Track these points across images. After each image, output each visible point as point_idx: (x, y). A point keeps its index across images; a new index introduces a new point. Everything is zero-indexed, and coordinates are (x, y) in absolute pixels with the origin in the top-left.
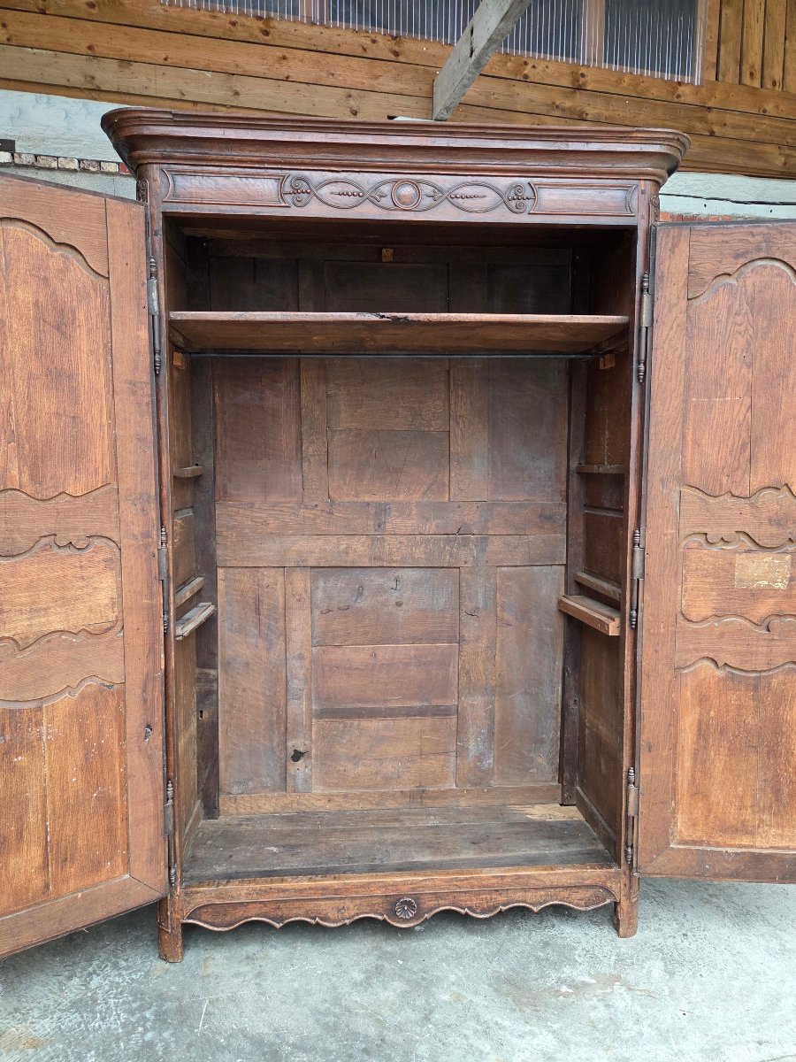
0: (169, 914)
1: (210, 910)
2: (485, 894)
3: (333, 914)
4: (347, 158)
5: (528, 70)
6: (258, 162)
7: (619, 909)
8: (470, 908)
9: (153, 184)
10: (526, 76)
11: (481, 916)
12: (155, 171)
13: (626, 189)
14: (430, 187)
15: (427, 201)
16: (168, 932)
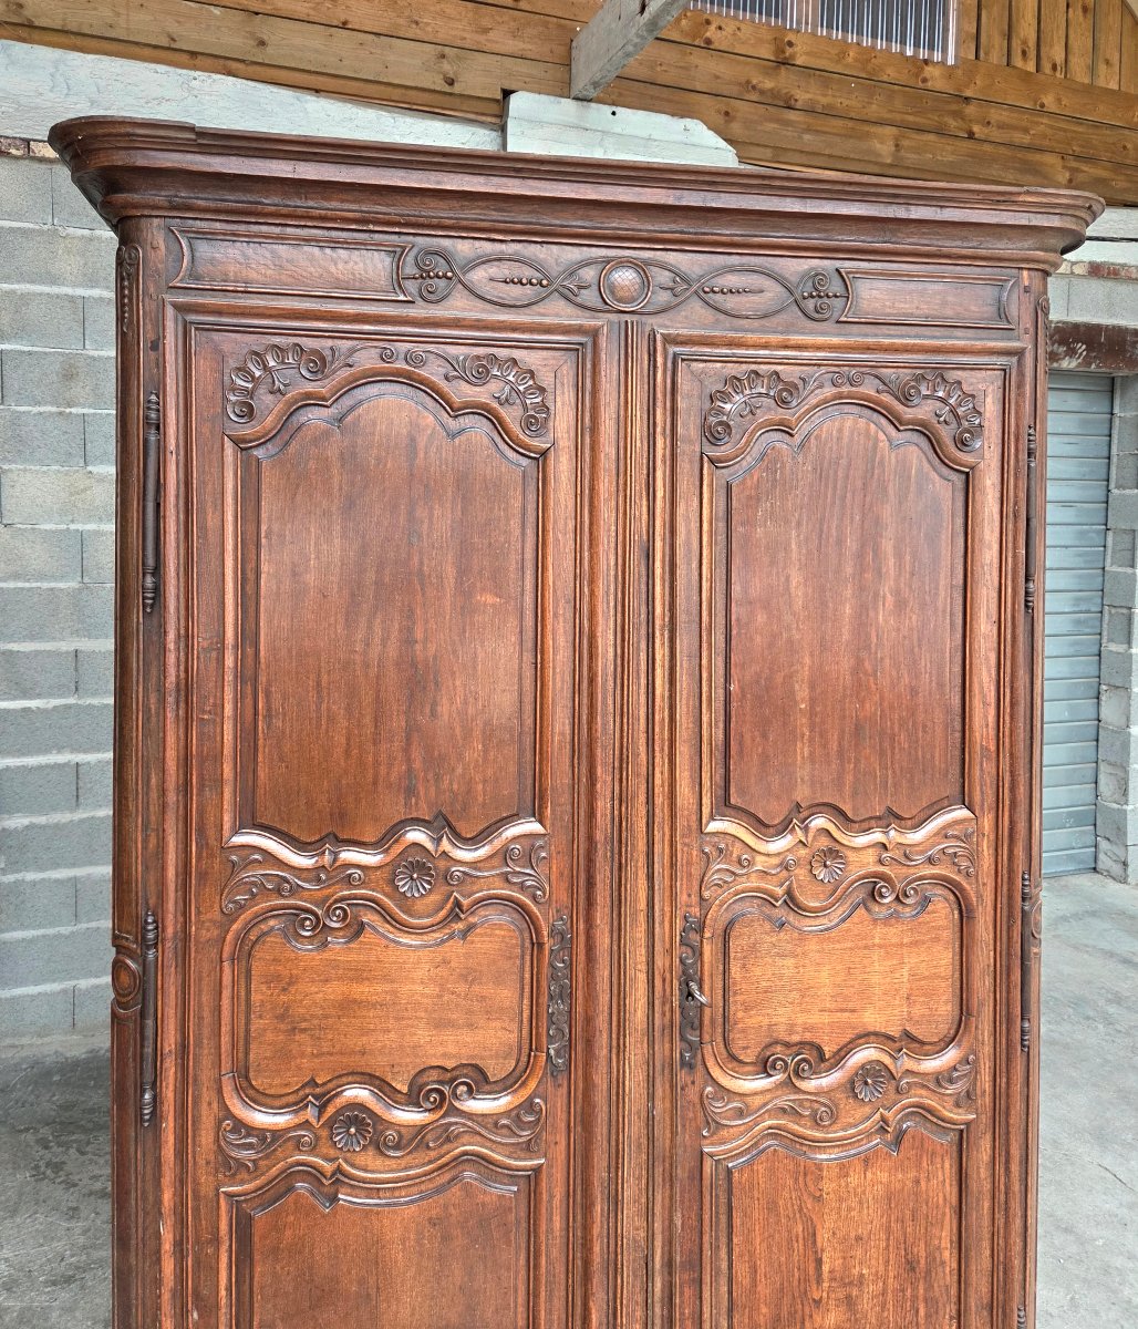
4: (522, 217)
5: (711, 32)
6: (356, 221)
9: (153, 255)
10: (708, 41)
12: (155, 233)
13: (1000, 284)
14: (667, 273)
15: (664, 297)
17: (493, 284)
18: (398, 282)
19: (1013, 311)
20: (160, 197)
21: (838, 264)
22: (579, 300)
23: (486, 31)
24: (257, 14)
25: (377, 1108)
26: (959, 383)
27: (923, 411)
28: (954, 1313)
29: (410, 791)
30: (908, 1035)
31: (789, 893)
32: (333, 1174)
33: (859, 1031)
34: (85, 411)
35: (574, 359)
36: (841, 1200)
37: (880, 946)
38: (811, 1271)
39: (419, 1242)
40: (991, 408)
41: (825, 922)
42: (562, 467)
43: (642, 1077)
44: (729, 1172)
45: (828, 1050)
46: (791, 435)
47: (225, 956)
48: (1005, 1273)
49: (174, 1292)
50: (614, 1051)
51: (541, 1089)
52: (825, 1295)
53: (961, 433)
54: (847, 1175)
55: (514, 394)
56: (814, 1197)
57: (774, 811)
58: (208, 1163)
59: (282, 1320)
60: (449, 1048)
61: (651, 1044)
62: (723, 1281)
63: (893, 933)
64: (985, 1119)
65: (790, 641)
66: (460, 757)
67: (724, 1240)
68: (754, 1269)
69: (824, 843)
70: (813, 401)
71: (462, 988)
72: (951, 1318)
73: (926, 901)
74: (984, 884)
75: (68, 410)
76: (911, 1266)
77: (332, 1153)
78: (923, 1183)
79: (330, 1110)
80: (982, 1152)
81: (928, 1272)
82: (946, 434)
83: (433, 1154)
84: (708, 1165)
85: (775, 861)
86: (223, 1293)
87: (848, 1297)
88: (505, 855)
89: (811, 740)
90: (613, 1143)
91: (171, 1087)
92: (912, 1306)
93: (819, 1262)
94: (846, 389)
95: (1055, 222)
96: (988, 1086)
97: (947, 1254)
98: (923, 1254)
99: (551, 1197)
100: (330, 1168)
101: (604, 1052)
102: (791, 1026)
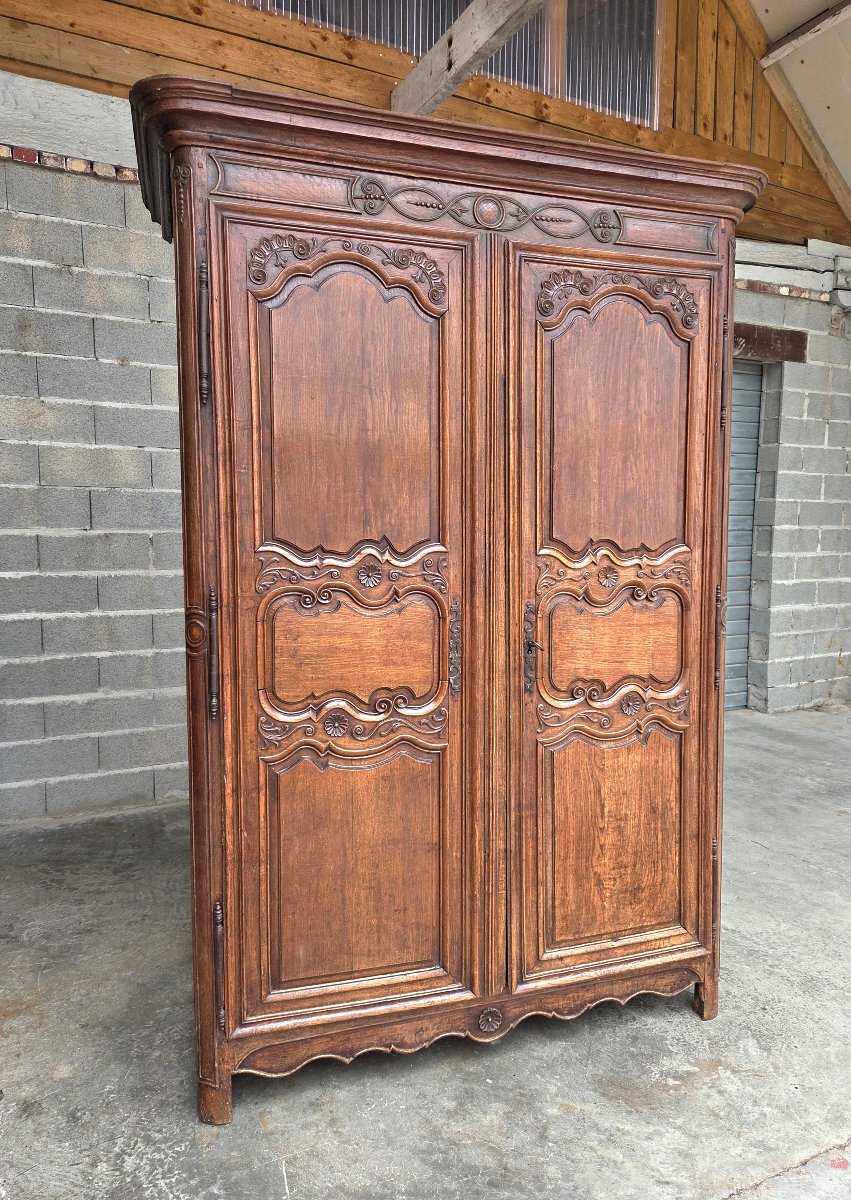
0: (216, 1065)
1: (266, 1054)
2: (571, 992)
3: (410, 1038)
4: (427, 162)
5: (490, 93)
6: (325, 158)
7: (702, 990)
8: (557, 1010)
9: (198, 171)
10: (489, 100)
11: (569, 1018)
12: (198, 156)
13: (707, 226)
14: (514, 206)
15: (511, 221)
16: (215, 1088)
17: (409, 205)
18: (352, 201)
19: (716, 245)
20: (202, 132)
21: (614, 207)
22: (461, 219)
23: (328, 80)
24: (158, 55)
25: (352, 712)
26: (685, 285)
27: (664, 302)
28: (677, 839)
29: (366, 523)
30: (652, 677)
31: (586, 592)
32: (325, 751)
33: (625, 674)
34: (37, 354)
35: (460, 256)
36: (614, 771)
38: (598, 810)
39: (376, 790)
40: (702, 303)
41: (605, 610)
42: (453, 323)
43: (503, 697)
44: (552, 754)
45: (608, 685)
46: (589, 313)
47: (259, 618)
48: (705, 817)
49: (233, 818)
50: (487, 682)
51: (446, 702)
52: (606, 825)
53: (686, 317)
54: (618, 757)
55: (424, 276)
56: (600, 769)
57: (578, 544)
58: (252, 742)
59: (297, 835)
60: (392, 676)
61: (508, 678)
62: (549, 817)
63: (644, 618)
64: (694, 728)
65: (588, 440)
66: (396, 504)
67: (549, 793)
68: (566, 809)
69: (606, 563)
70: (601, 291)
71: (398, 642)
72: (676, 842)
73: (663, 600)
74: (696, 591)
75: (24, 353)
76: (654, 810)
77: (325, 738)
78: (660, 763)
79: (324, 712)
80: (693, 746)
81: (663, 814)
82: (677, 316)
83: (383, 739)
84: (540, 747)
85: (578, 573)
86: (262, 819)
87: (619, 827)
88: (423, 563)
89: (599, 501)
90: (487, 735)
91: (229, 696)
92: (654, 833)
93: (603, 806)
94: (620, 285)
95: (739, 187)
96: (696, 709)
97: (673, 804)
98: (660, 804)
99: (452, 765)
100: (323, 746)
101: (481, 682)
102: (587, 670)
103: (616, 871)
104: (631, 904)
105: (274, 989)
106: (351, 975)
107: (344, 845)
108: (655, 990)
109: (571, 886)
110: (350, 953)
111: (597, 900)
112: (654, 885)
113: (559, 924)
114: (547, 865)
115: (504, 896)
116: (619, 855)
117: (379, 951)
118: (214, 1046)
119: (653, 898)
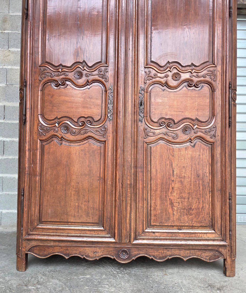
0: (20, 249)
1: (38, 248)
2: (161, 250)
3: (91, 254)
7: (226, 263)
8: (153, 256)
11: (159, 261)
16: (19, 257)
25: (71, 125)
28: (210, 190)
29: (78, 56)
30: (197, 119)
31: (166, 83)
32: (61, 138)
33: (184, 117)
36: (179, 157)
37: (190, 97)
38: (171, 172)
39: (79, 155)
41: (175, 90)
44: (151, 147)
45: (176, 122)
47: (39, 89)
48: (225, 182)
51: (106, 123)
52: (175, 179)
54: (181, 151)
56: (172, 155)
57: (163, 63)
58: (36, 133)
59: (50, 168)
60: (86, 112)
61: (132, 116)
62: (149, 173)
63: (193, 94)
64: (219, 143)
66: (89, 49)
67: (149, 163)
68: (157, 171)
69: (175, 71)
72: (209, 192)
73: (202, 87)
74: (218, 84)
76: (198, 176)
77: (61, 133)
78: (201, 156)
79: (61, 124)
80: (218, 151)
81: (203, 178)
83: (82, 136)
84: (145, 144)
85: (163, 75)
86: (38, 160)
87: (181, 181)
88: (98, 70)
90: (123, 138)
91: (28, 116)
92: (198, 186)
93: (173, 171)
96: (220, 134)
97: (208, 174)
98: (201, 173)
99: (108, 147)
100: (60, 136)
101: (121, 117)
102: (166, 115)
103: (180, 199)
104: (187, 215)
105: (40, 224)
106: (67, 223)
107: (66, 174)
108: (201, 257)
109: (158, 202)
110: (67, 214)
111: (170, 210)
112: (199, 209)
113: (153, 218)
114: (148, 193)
115: (129, 203)
116: (181, 193)
117: (78, 216)
118: (20, 241)
119: (198, 214)
